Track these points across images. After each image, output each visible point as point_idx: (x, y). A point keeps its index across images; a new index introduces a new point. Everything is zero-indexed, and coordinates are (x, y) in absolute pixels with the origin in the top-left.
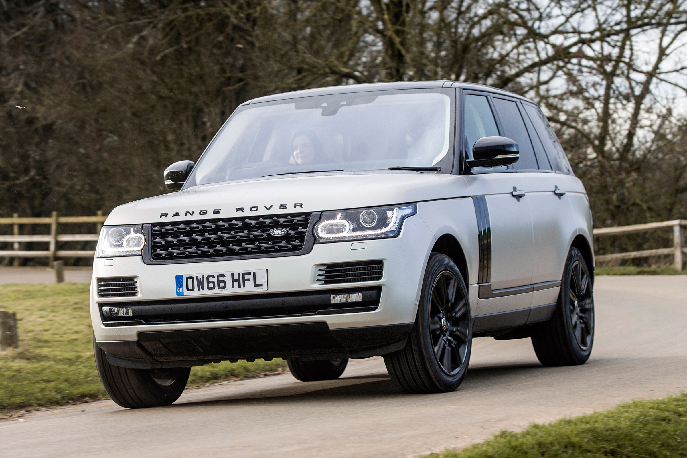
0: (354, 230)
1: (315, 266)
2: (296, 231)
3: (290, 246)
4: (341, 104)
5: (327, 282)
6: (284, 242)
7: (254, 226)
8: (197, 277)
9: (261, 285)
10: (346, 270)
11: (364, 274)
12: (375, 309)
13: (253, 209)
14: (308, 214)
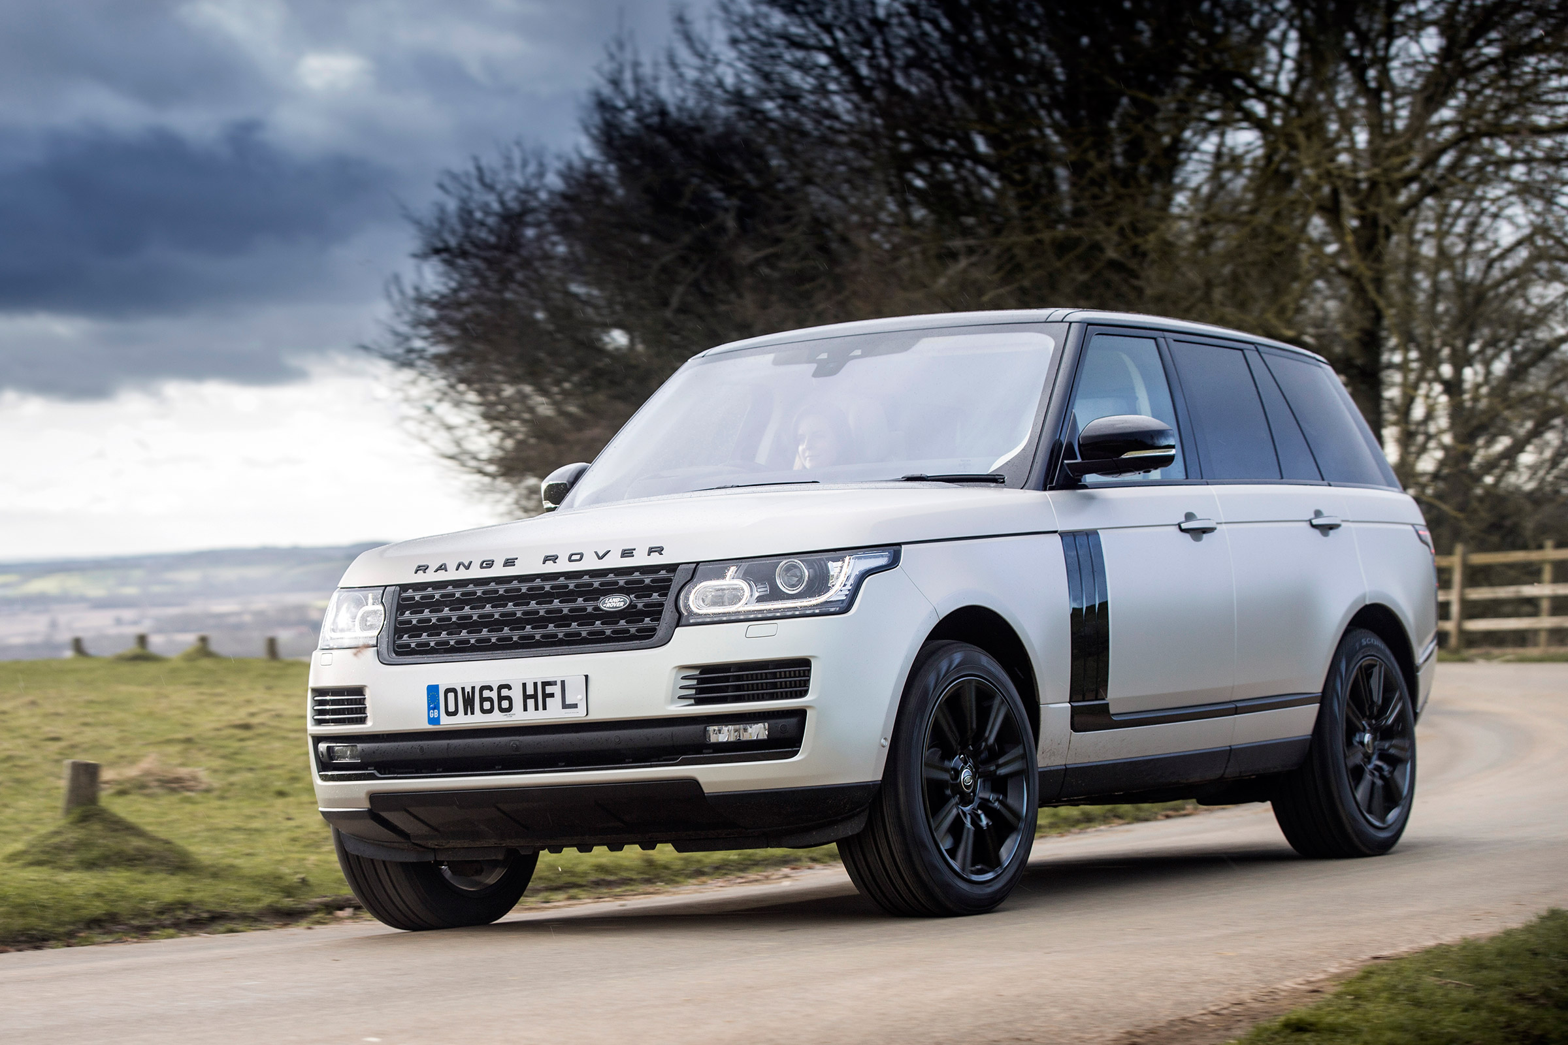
0: (760, 599)
1: (675, 670)
2: (646, 600)
3: (633, 630)
4: (852, 354)
5: (699, 702)
6: (622, 622)
7: (572, 592)
8: (463, 689)
9: (575, 706)
10: (739, 678)
11: (774, 686)
12: (795, 753)
13: (574, 558)
14: (673, 568)
